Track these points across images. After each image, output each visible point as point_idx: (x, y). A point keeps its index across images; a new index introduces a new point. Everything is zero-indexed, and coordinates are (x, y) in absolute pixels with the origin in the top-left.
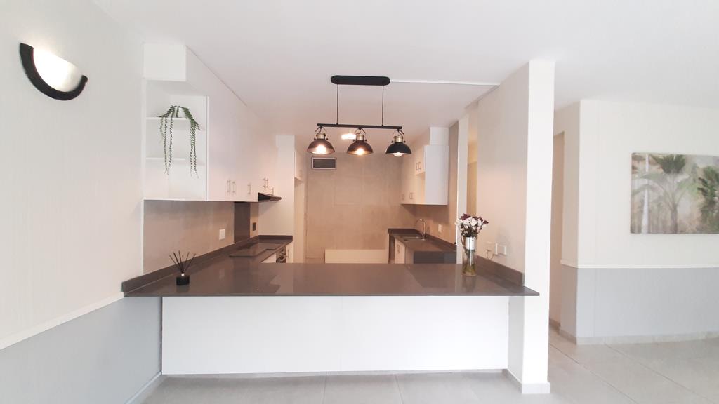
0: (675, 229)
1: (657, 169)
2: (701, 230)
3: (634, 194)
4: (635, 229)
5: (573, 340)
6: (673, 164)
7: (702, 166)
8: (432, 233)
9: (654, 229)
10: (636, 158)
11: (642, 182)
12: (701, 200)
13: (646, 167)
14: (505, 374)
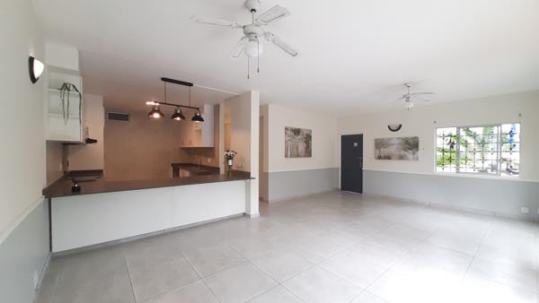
0: (298, 156)
1: (292, 133)
2: (305, 156)
3: (286, 142)
4: (286, 156)
5: (267, 202)
6: (297, 132)
7: (305, 132)
8: (203, 164)
9: (291, 156)
10: (286, 129)
11: (288, 138)
12: (305, 145)
13: (289, 132)
14: (244, 214)
